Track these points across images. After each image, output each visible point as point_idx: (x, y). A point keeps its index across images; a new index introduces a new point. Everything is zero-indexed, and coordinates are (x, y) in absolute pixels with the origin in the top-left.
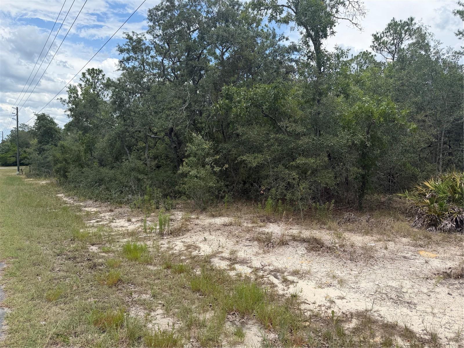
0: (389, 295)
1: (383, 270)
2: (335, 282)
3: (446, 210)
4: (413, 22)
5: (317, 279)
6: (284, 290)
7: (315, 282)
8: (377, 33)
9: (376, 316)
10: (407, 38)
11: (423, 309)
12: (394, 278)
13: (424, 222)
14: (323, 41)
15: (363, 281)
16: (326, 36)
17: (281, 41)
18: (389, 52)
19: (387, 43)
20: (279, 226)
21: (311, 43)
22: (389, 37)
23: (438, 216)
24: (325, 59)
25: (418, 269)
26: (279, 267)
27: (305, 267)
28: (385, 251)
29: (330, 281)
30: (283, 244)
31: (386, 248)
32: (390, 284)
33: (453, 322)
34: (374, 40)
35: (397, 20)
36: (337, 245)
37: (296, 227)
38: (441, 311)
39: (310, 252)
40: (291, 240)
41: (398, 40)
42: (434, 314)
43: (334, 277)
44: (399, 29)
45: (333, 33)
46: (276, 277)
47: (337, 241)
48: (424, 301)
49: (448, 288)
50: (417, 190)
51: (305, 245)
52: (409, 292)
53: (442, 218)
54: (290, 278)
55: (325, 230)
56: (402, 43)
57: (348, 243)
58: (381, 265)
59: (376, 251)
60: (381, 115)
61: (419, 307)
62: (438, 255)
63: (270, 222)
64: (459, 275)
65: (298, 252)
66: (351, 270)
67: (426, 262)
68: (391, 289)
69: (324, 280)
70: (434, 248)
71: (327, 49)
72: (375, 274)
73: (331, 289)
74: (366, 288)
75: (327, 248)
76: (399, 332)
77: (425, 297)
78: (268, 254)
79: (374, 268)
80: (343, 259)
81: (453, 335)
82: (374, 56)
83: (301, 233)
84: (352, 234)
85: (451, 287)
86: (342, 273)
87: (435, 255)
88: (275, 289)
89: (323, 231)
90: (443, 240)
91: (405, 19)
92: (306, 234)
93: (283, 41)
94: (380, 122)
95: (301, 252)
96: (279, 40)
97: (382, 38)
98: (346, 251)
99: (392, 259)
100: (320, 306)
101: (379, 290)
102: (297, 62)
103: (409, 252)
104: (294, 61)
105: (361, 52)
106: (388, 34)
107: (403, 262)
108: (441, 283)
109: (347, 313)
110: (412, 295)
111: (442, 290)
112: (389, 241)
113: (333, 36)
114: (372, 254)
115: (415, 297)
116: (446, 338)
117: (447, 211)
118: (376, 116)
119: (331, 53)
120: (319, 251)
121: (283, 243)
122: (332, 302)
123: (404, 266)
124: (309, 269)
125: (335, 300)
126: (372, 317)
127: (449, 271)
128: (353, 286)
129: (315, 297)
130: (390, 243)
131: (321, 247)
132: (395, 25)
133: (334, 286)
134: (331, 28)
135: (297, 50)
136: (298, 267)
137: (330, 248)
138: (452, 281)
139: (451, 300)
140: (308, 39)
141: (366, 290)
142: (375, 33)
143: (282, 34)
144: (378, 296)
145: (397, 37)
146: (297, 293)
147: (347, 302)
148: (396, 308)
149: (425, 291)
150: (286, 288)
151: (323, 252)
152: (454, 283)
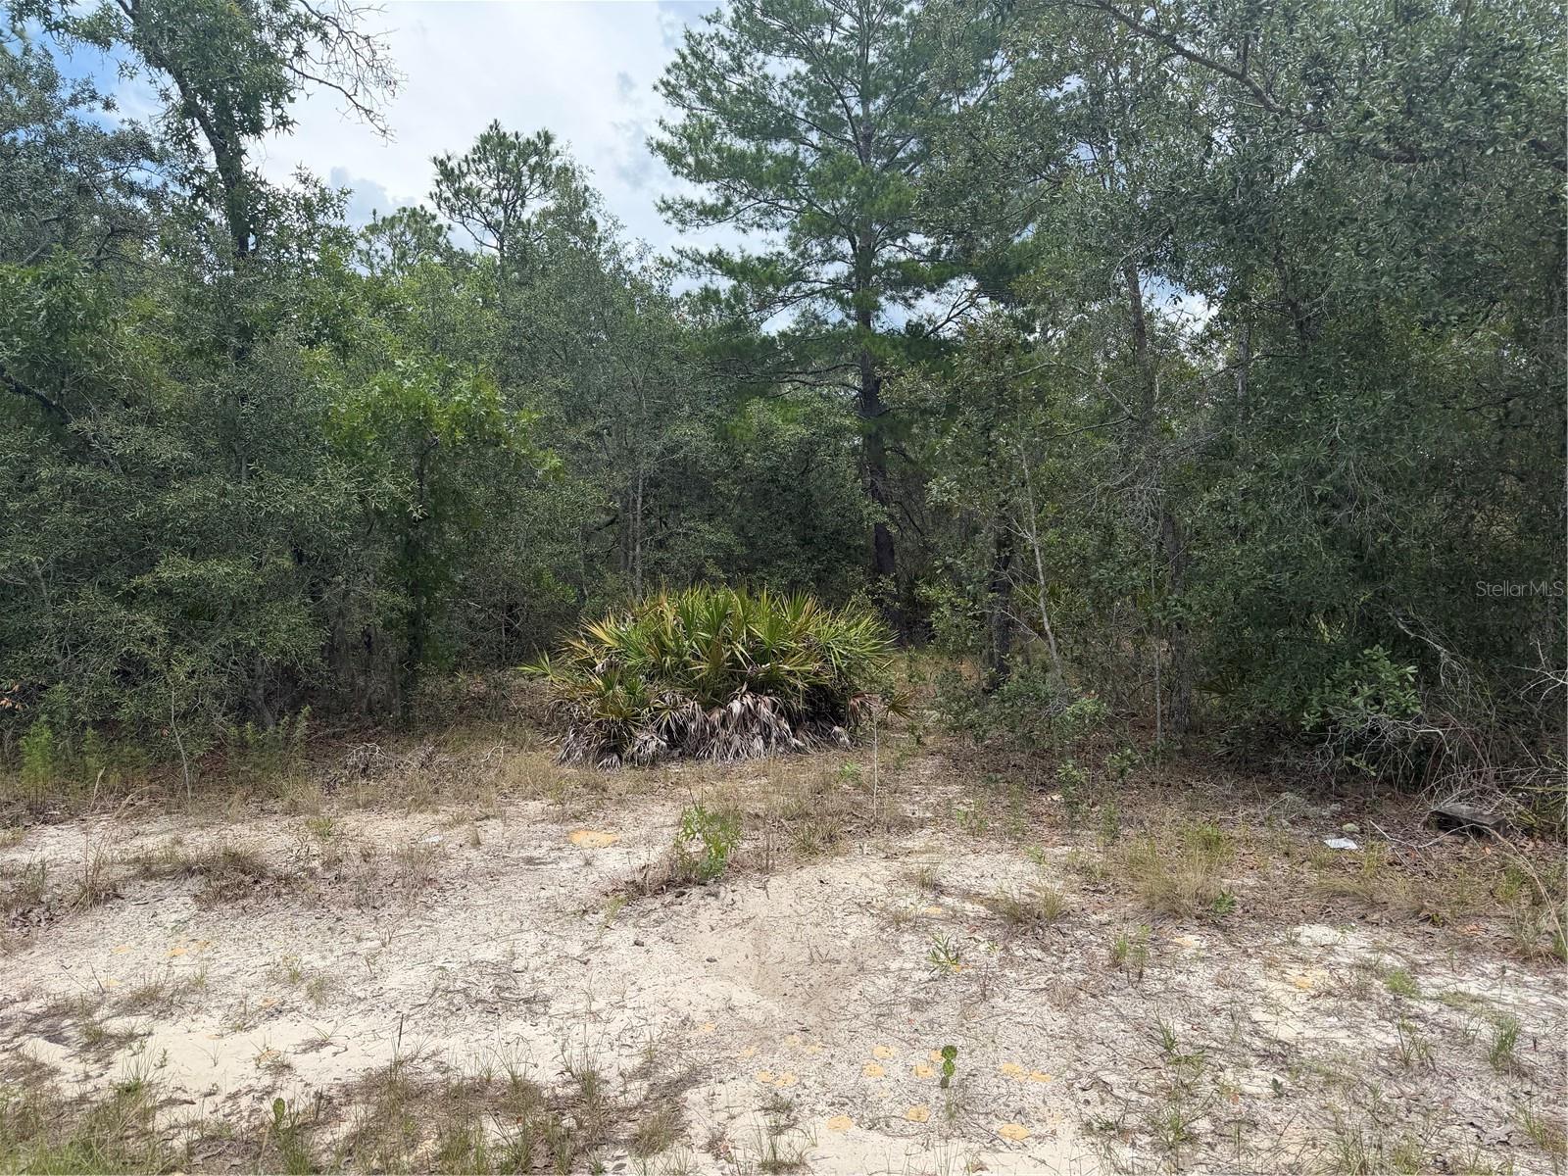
0: (473, 994)
1: (463, 915)
2: (299, 996)
3: (644, 703)
4: (552, 147)
5: (230, 1000)
6: (87, 1077)
7: (218, 1014)
8: (449, 158)
9: (430, 1073)
10: (536, 192)
11: (568, 1007)
12: (492, 935)
13: (589, 743)
14: (247, 142)
15: (396, 967)
16: (256, 128)
17: (83, 108)
18: (488, 225)
19: (478, 195)
20: (86, 831)
21: (202, 141)
22: (486, 179)
23: (625, 721)
24: (260, 207)
25: (562, 890)
26: (72, 993)
27: (185, 968)
28: (472, 854)
29: (277, 994)
30: (97, 900)
31: (477, 843)
32: (478, 957)
33: (643, 1022)
34: (440, 178)
35: (508, 128)
36: (316, 863)
37: (164, 822)
38: (615, 998)
39: (210, 909)
40: (134, 877)
41: (512, 192)
42: (595, 1016)
43: (295, 977)
44: (512, 159)
45: (283, 122)
46: (54, 1036)
47: (315, 848)
48: (571, 983)
49: (635, 926)
50: (572, 651)
51: (195, 884)
52: (531, 966)
53: (636, 727)
54: (117, 1025)
55: (276, 817)
56: (523, 202)
57: (354, 850)
58: (455, 902)
59: (446, 857)
60: (455, 420)
61: (557, 1006)
62: (621, 835)
63: (45, 822)
64: (664, 883)
65: (163, 917)
66: (359, 940)
67: (588, 863)
68: (481, 973)
69: (256, 999)
70: (612, 816)
71: (264, 174)
72: (436, 932)
73: (282, 1025)
74: (403, 988)
75: (279, 879)
76: (494, 1100)
77: (576, 969)
78: (23, 955)
79: (436, 915)
80: (333, 909)
81: (638, 1061)
82: (445, 229)
83: (179, 842)
84: (373, 816)
85: (644, 920)
86: (324, 958)
87: (611, 838)
88: (48, 1084)
89: (268, 824)
90: (635, 789)
91: (528, 133)
92: (201, 842)
93: (91, 110)
94: (454, 442)
95: (174, 917)
96: (74, 101)
97: (463, 175)
98: (345, 879)
99: (491, 874)
100: (234, 1097)
101: (444, 984)
102: (154, 197)
103: (544, 843)
104: (142, 193)
105: (404, 210)
106: (482, 167)
107: (524, 878)
108: (619, 918)
109: (333, 1093)
110: (539, 975)
111: (621, 936)
112: (487, 817)
113: (283, 135)
114: (431, 869)
115: (547, 979)
116: (621, 1074)
117: (648, 705)
118: (443, 421)
119: (283, 191)
120: (245, 896)
121: (98, 894)
122: (281, 1068)
123: (524, 889)
124: (198, 972)
125: (290, 1059)
126: (416, 1078)
127: (639, 878)
128: (359, 994)
129: (219, 1069)
130: (492, 822)
131: (256, 882)
132: (500, 144)
133: (292, 1010)
134: (275, 105)
135: (150, 155)
136: (156, 976)
137: (286, 880)
138: (649, 903)
139: (642, 959)
140: (188, 122)
141: (402, 994)
142: (442, 156)
143: (87, 83)
144: (439, 1004)
145: (508, 181)
146: (142, 1076)
147: (335, 1054)
148: (491, 1027)
149: (576, 949)
150: (94, 1069)
151: (260, 899)
152: (650, 907)
